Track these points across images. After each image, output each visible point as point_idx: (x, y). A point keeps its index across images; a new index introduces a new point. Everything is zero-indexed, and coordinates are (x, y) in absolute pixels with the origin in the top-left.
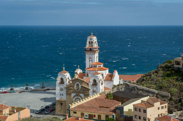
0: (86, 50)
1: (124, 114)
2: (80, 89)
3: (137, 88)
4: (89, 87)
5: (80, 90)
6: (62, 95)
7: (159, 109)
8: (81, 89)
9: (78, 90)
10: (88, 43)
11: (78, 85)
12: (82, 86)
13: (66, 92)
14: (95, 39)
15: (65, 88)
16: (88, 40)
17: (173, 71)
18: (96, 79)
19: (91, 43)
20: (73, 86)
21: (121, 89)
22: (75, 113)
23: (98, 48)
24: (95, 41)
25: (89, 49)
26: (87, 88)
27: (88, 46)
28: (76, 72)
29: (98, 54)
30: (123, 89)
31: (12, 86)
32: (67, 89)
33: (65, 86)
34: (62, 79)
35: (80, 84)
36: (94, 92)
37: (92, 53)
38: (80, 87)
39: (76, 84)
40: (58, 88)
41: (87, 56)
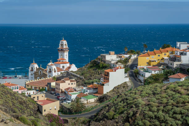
0: (58, 50)
1: (52, 87)
3: (72, 74)
4: (47, 73)
6: (32, 78)
7: (69, 84)
9: (41, 75)
10: (60, 45)
11: (40, 72)
12: (43, 73)
13: (34, 76)
14: (65, 42)
16: (60, 43)
17: (95, 64)
18: (51, 68)
19: (62, 45)
20: (38, 73)
21: (64, 75)
22: (28, 86)
23: (68, 49)
24: (65, 43)
25: (61, 50)
26: (45, 74)
27: (60, 47)
28: (48, 64)
29: (68, 53)
30: (65, 75)
31: (16, 74)
33: (34, 73)
34: (32, 68)
36: (50, 76)
37: (62, 52)
40: (30, 74)
41: (60, 54)
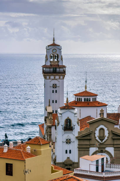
2: (106, 138)
5: (107, 140)
6: (68, 152)
8: (108, 137)
9: (102, 140)
11: (102, 130)
13: (79, 145)
15: (77, 137)
20: (93, 134)
32: (79, 140)
33: (76, 135)
35: (106, 129)
37: (57, 77)
38: (106, 133)
39: (98, 129)
